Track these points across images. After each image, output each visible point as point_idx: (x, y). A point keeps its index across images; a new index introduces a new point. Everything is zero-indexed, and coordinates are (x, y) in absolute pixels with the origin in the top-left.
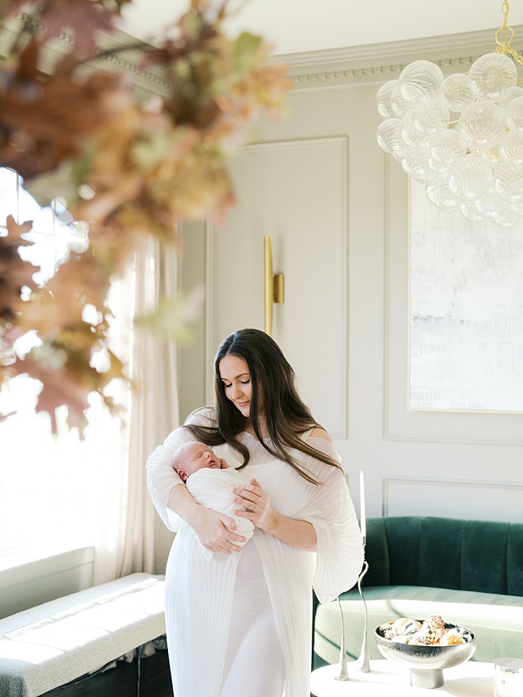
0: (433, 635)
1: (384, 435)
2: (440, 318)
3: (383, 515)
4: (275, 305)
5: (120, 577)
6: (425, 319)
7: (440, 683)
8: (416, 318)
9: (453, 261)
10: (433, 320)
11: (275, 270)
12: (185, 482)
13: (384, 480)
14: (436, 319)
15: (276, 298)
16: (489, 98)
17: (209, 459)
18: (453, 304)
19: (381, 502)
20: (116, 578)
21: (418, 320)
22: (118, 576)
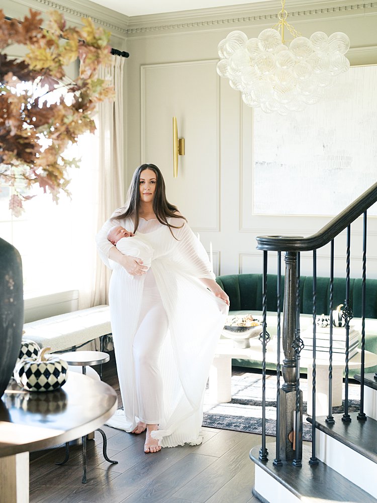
0: (244, 323)
1: (240, 229)
2: (270, 163)
3: (240, 273)
4: (179, 156)
5: (93, 306)
6: (262, 164)
7: (248, 346)
8: (257, 163)
9: (277, 131)
10: (266, 164)
11: (179, 136)
12: (115, 245)
13: (240, 254)
14: (267, 163)
15: (180, 152)
16: (267, 51)
17: (124, 233)
18: (277, 155)
19: (238, 267)
20: (91, 307)
21: (257, 164)
22: (92, 305)
